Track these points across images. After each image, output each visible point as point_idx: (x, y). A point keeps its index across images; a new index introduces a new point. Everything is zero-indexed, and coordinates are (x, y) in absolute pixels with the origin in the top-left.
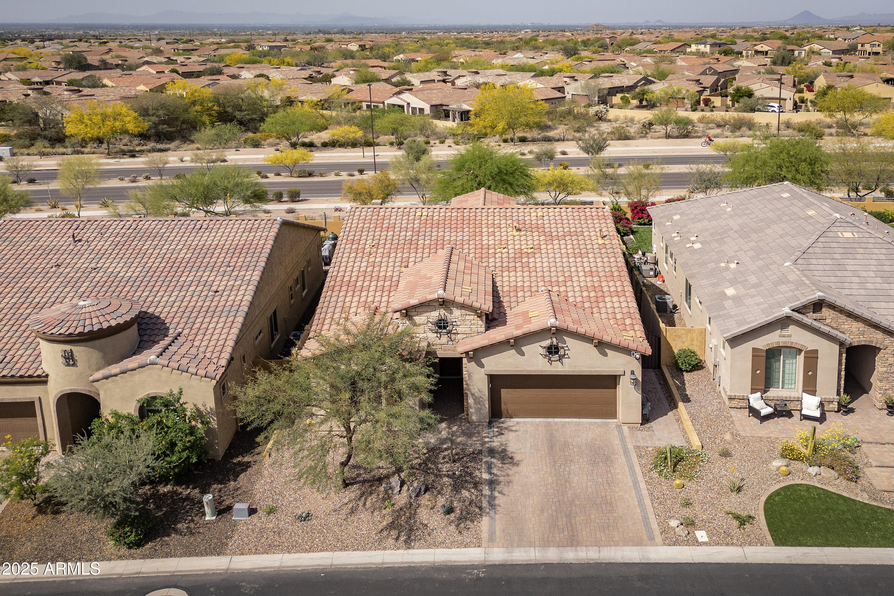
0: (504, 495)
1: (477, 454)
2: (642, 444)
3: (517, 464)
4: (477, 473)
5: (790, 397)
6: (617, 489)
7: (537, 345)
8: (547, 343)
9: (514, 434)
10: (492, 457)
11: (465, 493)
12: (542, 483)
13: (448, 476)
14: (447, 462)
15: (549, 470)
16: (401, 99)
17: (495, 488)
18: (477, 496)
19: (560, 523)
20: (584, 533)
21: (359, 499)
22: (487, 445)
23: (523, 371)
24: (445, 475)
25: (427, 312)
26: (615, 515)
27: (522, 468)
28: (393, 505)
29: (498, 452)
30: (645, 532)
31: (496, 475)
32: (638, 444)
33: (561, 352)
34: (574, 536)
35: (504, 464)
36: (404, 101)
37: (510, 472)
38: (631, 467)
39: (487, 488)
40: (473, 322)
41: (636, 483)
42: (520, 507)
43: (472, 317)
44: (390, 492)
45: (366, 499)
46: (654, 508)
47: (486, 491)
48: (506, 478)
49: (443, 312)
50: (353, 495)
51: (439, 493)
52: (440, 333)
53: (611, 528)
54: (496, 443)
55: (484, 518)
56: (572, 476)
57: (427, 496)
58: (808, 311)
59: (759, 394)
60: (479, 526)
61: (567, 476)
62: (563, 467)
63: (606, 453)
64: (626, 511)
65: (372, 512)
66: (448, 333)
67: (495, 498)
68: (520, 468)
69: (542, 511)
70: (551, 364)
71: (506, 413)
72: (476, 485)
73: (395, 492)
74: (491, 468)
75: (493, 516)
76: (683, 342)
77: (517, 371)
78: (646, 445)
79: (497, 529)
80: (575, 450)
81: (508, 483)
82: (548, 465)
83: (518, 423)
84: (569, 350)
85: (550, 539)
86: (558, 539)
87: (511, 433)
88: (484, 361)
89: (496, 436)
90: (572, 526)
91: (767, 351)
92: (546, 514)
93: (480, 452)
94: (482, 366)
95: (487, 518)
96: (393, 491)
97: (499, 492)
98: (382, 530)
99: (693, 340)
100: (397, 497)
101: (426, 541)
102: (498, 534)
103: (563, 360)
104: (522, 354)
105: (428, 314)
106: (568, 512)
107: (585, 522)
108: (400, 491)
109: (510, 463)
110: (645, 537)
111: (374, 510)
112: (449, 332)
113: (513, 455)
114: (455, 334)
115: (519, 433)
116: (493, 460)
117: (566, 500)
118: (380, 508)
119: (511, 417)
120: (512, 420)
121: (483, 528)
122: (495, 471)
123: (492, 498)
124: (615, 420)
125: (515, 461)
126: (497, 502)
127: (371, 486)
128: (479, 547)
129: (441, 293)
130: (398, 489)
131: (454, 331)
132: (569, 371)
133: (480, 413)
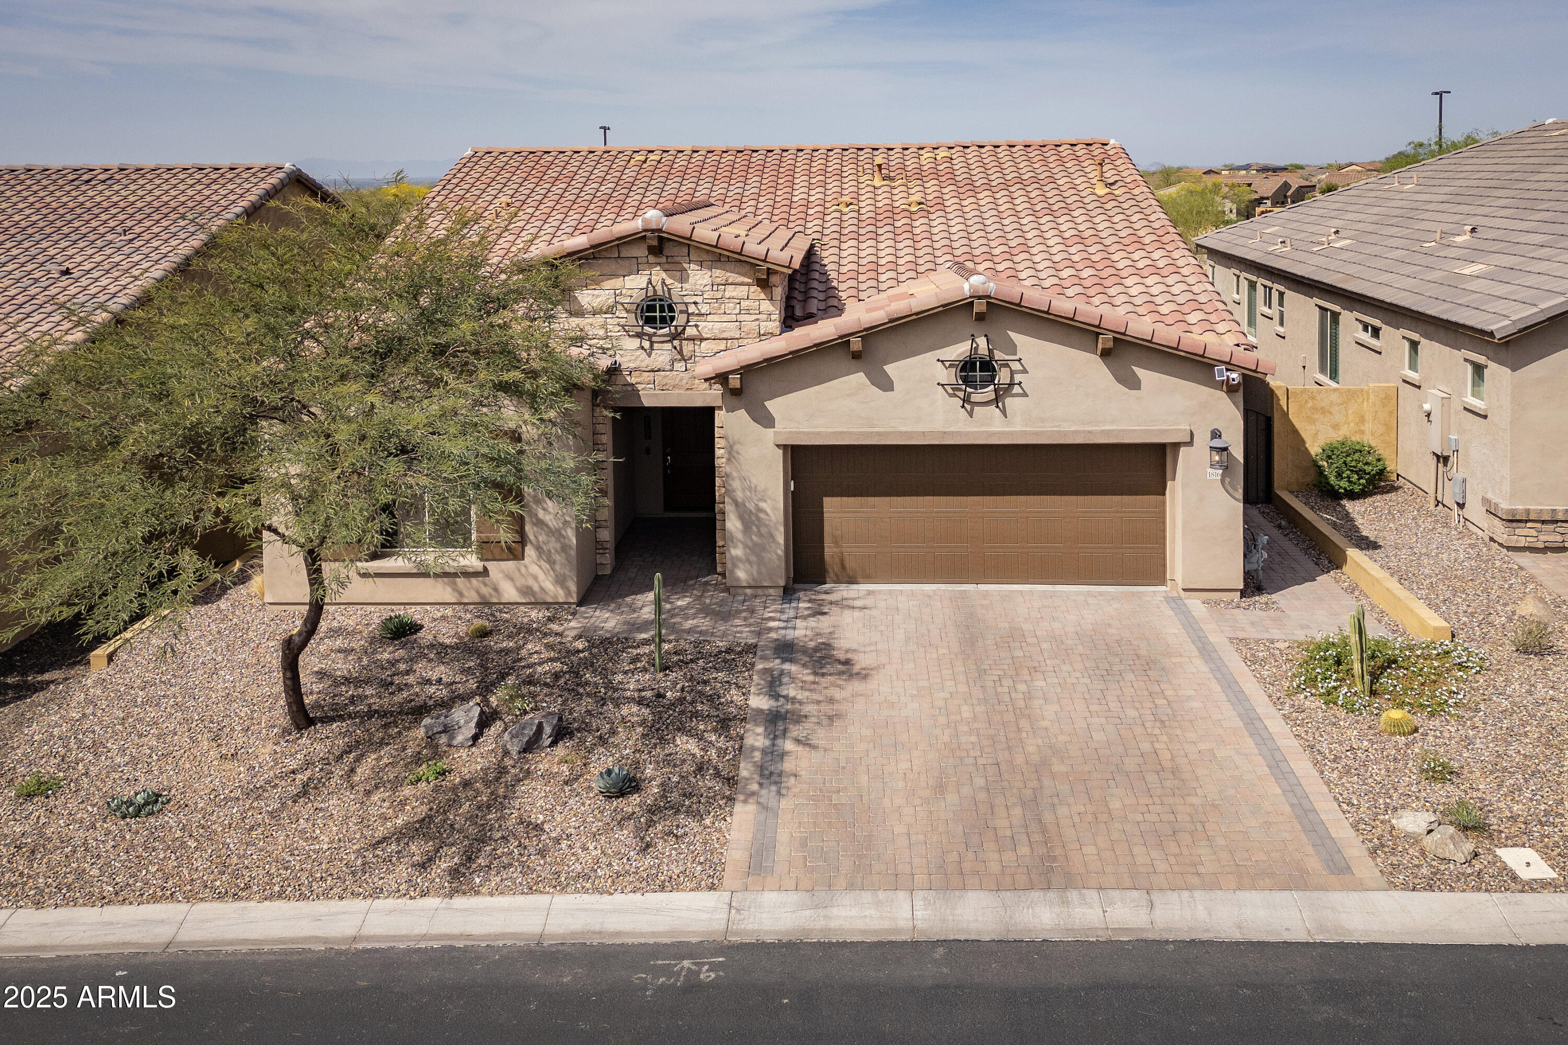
0: (814, 747)
1: (740, 653)
2: (1252, 633)
3: (864, 676)
4: (734, 695)
6: (1191, 736)
8: (960, 350)
9: (857, 614)
10: (784, 660)
11: (686, 745)
12: (942, 720)
13: (640, 702)
14: (645, 670)
15: (963, 688)
17: (785, 731)
18: (722, 752)
19: (1001, 823)
20: (1089, 850)
21: (339, 758)
22: (773, 635)
23: (887, 434)
24: (631, 700)
25: (615, 276)
26: (1195, 800)
27: (879, 685)
28: (443, 773)
29: (805, 651)
30: (1309, 849)
31: (793, 700)
32: (1241, 635)
33: (1003, 376)
34: (1054, 859)
35: (823, 675)
37: (837, 694)
38: (1230, 685)
39: (760, 730)
40: (744, 304)
41: (1252, 722)
42: (864, 779)
43: (742, 291)
44: (443, 739)
45: (358, 760)
46: (1328, 783)
47: (756, 737)
48: (825, 708)
49: (658, 275)
50: (320, 749)
51: (603, 741)
52: (650, 336)
53: (1185, 838)
54: (802, 631)
55: (738, 808)
56: (1036, 703)
57: (560, 750)
60: (719, 830)
61: (1021, 704)
62: (1007, 682)
63: (1143, 652)
64: (1232, 792)
65: (368, 793)
66: (674, 337)
67: (783, 755)
68: (871, 685)
69: (940, 788)
70: (971, 414)
71: (837, 568)
72: (724, 724)
73: (460, 738)
74: (781, 684)
75: (772, 803)
76: (1336, 427)
77: (870, 434)
78: (1267, 636)
79: (783, 836)
80: (1045, 646)
81: (830, 718)
82: (962, 678)
83: (870, 593)
84: (1025, 371)
85: (967, 866)
86: (995, 867)
87: (847, 613)
88: (773, 406)
89: (805, 618)
90: (1044, 830)
92: (952, 798)
93: (751, 649)
94: (766, 420)
95: (751, 807)
96: (452, 738)
97: (798, 741)
98: (385, 839)
99: (1362, 420)
100: (464, 753)
101: (526, 870)
102: (782, 850)
103: (1008, 401)
104: (886, 384)
105: (617, 283)
106: (1029, 793)
107: (1090, 818)
108: (475, 738)
109: (841, 673)
110: (1313, 863)
111: (377, 787)
112: (677, 336)
113: (849, 656)
114: (692, 339)
115: (874, 612)
116: (787, 666)
117: (1019, 760)
118: (397, 783)
119: (852, 581)
120: (855, 586)
121: (733, 836)
122: (791, 691)
123: (774, 754)
124: (1162, 588)
125: (856, 669)
126: (788, 765)
127: (386, 726)
128: (712, 888)
129: (653, 216)
130: (471, 730)
131: (690, 331)
132: (1025, 433)
133: (761, 561)
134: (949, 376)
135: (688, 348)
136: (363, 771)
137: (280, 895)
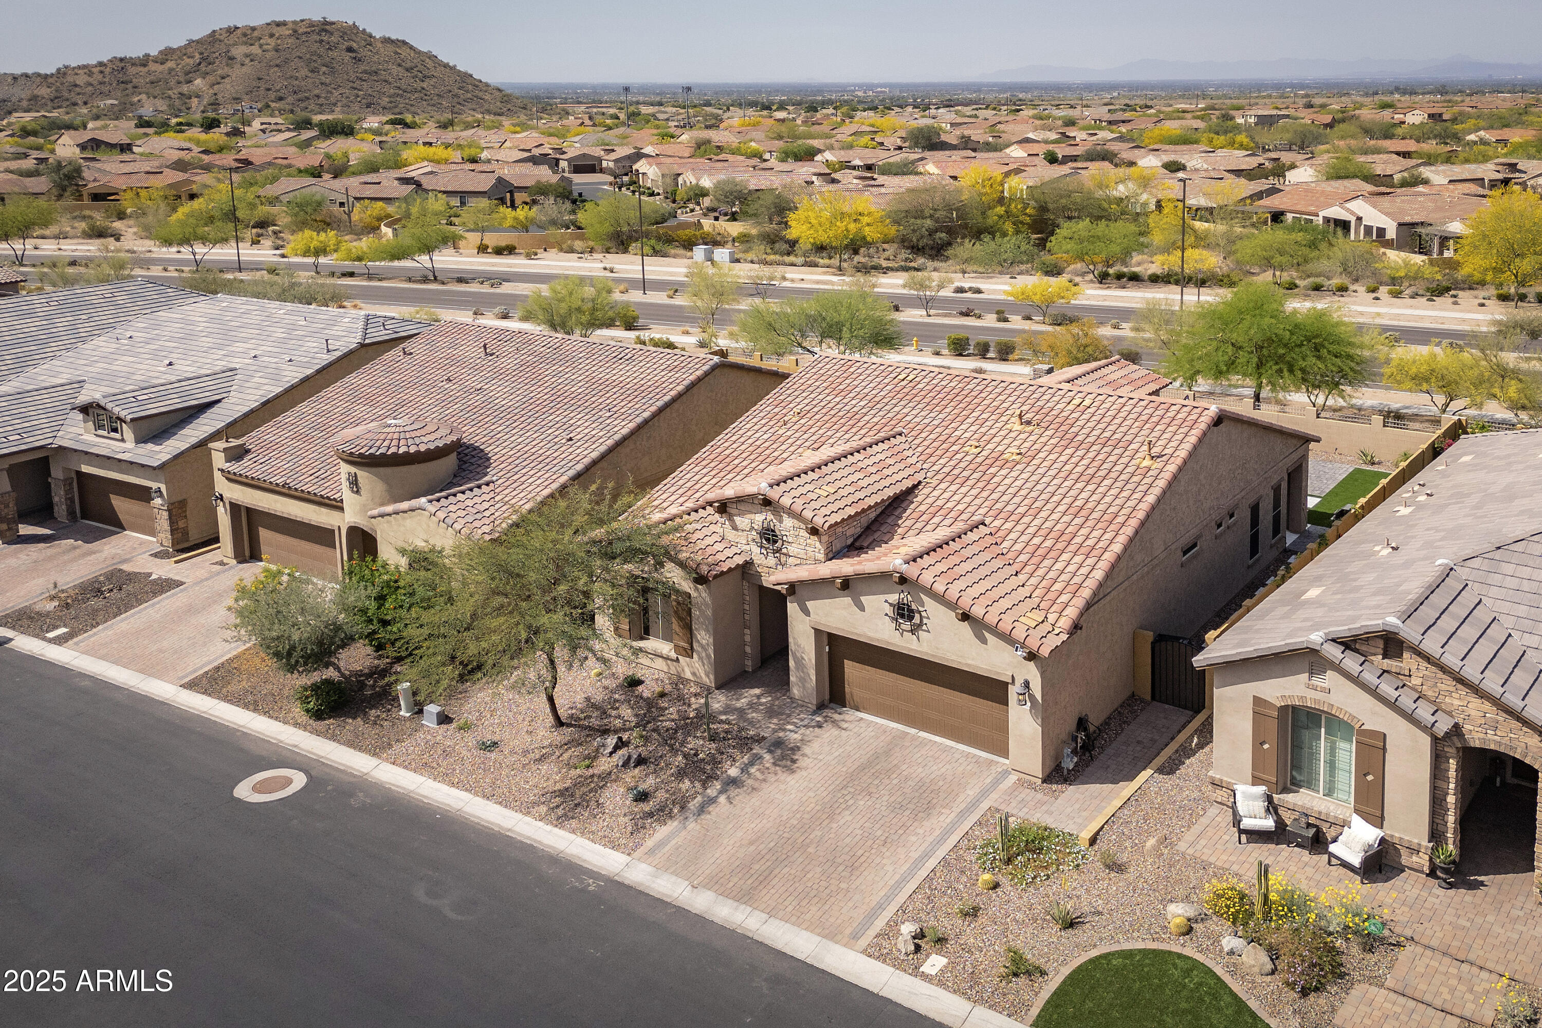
0: (731, 803)
1: (754, 741)
3: (792, 771)
4: (728, 764)
5: (1327, 815)
7: (882, 597)
8: (894, 598)
9: (836, 732)
10: (769, 751)
11: (685, 784)
12: (795, 808)
13: (687, 756)
14: (703, 738)
15: (824, 794)
16: (1348, 210)
17: (729, 791)
18: (695, 792)
21: (562, 747)
22: (781, 734)
23: (861, 635)
24: (684, 753)
25: (751, 513)
27: (793, 779)
28: (589, 768)
29: (784, 748)
31: (751, 775)
33: (917, 620)
35: (777, 765)
36: (1352, 213)
37: (771, 778)
38: (946, 834)
39: (718, 786)
40: (808, 542)
41: (924, 857)
42: (730, 827)
43: (805, 535)
45: (568, 749)
47: (713, 790)
48: (757, 784)
49: (768, 516)
50: (559, 740)
51: (655, 772)
52: (766, 548)
55: (671, 823)
57: (636, 771)
58: (1373, 650)
59: (1262, 789)
60: (656, 830)
61: (837, 813)
65: (559, 768)
66: (777, 551)
67: (715, 802)
68: (789, 778)
69: (753, 842)
70: (900, 635)
71: (852, 701)
72: (709, 779)
73: (605, 752)
74: (753, 765)
75: (687, 825)
77: (853, 633)
79: (675, 841)
81: (753, 790)
82: (832, 788)
83: (859, 720)
84: (928, 619)
87: (833, 729)
88: (809, 604)
89: (809, 727)
91: (1283, 709)
92: (752, 848)
93: (762, 740)
94: (807, 613)
95: (678, 824)
96: (602, 751)
97: (731, 798)
98: (548, 793)
100: (604, 760)
102: (668, 848)
103: (920, 632)
104: (861, 607)
105: (752, 516)
108: (612, 754)
109: (785, 767)
111: (564, 766)
112: (779, 551)
113: (800, 758)
114: (785, 555)
116: (767, 755)
118: (571, 767)
119: (858, 710)
120: (858, 713)
121: (657, 835)
122: (755, 770)
123: (712, 802)
124: (1006, 761)
125: (795, 766)
126: (713, 809)
127: (588, 736)
128: (629, 854)
129: (764, 486)
130: (610, 749)
131: (784, 551)
132: (927, 654)
133: (804, 687)
134: (889, 610)
135: (783, 559)
136: (566, 756)
137: (500, 803)
